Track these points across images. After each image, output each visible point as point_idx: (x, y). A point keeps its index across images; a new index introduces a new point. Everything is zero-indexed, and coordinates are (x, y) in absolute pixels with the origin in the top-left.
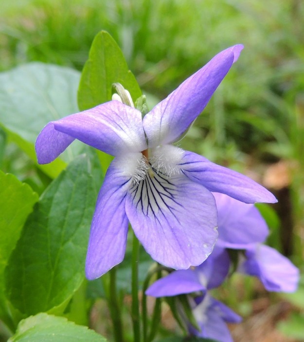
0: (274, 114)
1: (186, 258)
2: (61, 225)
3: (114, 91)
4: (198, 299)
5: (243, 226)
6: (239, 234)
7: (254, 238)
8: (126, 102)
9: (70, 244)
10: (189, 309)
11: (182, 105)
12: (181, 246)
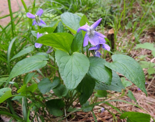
0: (111, 18)
1: (95, 44)
2: (78, 40)
3: (86, 23)
4: (96, 51)
5: (102, 41)
6: (102, 42)
7: (104, 43)
8: (87, 25)
9: (79, 43)
10: (94, 52)
11: (95, 26)
12: (95, 43)
